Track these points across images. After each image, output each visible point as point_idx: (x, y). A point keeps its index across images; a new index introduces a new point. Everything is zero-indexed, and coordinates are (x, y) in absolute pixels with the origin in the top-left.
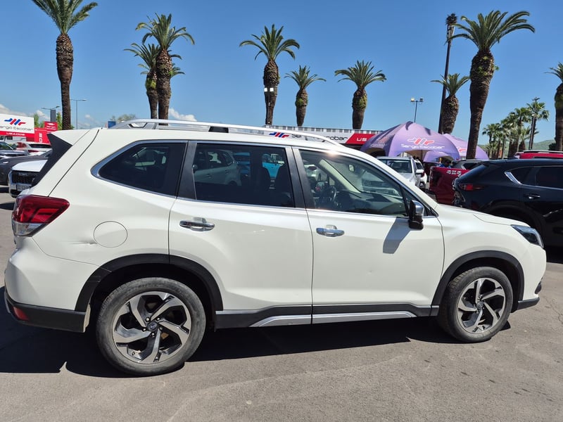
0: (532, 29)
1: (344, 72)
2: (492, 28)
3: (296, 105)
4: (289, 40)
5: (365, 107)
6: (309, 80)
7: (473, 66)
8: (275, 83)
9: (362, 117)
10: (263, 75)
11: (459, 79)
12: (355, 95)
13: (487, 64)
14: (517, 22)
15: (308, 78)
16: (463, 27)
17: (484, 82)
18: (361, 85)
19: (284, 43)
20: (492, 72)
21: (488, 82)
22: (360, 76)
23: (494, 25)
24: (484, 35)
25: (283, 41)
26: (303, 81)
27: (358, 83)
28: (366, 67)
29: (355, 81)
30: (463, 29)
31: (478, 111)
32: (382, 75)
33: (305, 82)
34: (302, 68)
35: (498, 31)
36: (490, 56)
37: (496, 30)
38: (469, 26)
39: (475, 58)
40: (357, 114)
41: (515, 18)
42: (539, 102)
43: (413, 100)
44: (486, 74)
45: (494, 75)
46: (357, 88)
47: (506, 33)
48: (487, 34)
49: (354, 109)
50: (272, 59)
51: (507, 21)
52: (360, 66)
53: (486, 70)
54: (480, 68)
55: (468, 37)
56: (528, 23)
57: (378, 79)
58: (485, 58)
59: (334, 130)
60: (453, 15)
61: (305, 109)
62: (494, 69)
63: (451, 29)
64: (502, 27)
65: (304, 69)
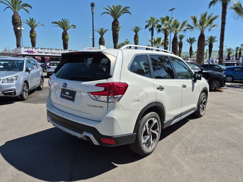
0: (131, 14)
1: (56, 23)
2: (118, 12)
3: (30, 37)
4: (25, 4)
5: (68, 40)
6: (36, 25)
7: (112, 26)
8: (20, 25)
9: (67, 44)
10: (12, 20)
11: (104, 30)
12: (63, 34)
13: (117, 25)
14: (126, 10)
15: (35, 24)
16: (108, 10)
17: (117, 32)
18: (65, 30)
19: (22, 5)
20: (119, 28)
21: (118, 32)
22: (64, 25)
23: (118, 10)
24: (115, 13)
25: (22, 4)
26: (33, 25)
27: (64, 28)
28: (67, 21)
29: (62, 28)
30: (107, 10)
31: (116, 43)
32: (74, 26)
33: (34, 26)
34: (31, 18)
35: (120, 13)
36: (118, 22)
37: (119, 12)
38: (110, 9)
39: (113, 22)
40: (65, 42)
41: (125, 9)
42: (127, 41)
43: (91, 38)
44: (118, 29)
45: (120, 29)
46: (63, 31)
47: (122, 14)
48: (116, 13)
49: (63, 40)
50: (16, 12)
51: (123, 10)
52: (63, 20)
53: (117, 28)
54: (115, 27)
55: (109, 14)
56: (129, 11)
57: (72, 28)
58: (117, 23)
59: (59, 50)
60: (93, 3)
61: (35, 39)
62: (120, 27)
63: (93, 9)
64: (121, 12)
65: (32, 19)
